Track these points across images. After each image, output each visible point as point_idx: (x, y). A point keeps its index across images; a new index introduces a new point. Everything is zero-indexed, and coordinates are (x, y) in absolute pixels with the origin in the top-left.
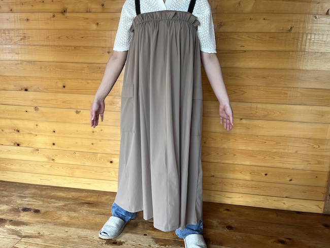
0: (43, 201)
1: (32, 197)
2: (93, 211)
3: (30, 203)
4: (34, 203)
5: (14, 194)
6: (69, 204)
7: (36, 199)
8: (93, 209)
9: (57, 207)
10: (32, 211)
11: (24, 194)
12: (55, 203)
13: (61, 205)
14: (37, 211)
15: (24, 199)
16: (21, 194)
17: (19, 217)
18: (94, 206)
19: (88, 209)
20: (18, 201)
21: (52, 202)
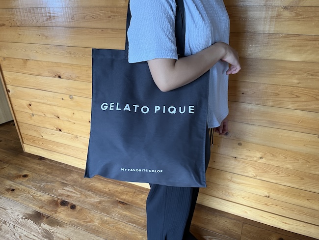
0: (81, 192)
1: (72, 186)
2: (125, 216)
3: (69, 194)
4: (73, 195)
5: (58, 179)
6: (104, 201)
7: (75, 190)
8: (126, 213)
9: (92, 204)
10: (69, 206)
11: (67, 181)
12: (91, 197)
13: (96, 201)
14: (73, 207)
15: (65, 188)
16: (64, 180)
17: (55, 213)
18: (127, 208)
19: (121, 211)
20: (59, 190)
21: (89, 196)
